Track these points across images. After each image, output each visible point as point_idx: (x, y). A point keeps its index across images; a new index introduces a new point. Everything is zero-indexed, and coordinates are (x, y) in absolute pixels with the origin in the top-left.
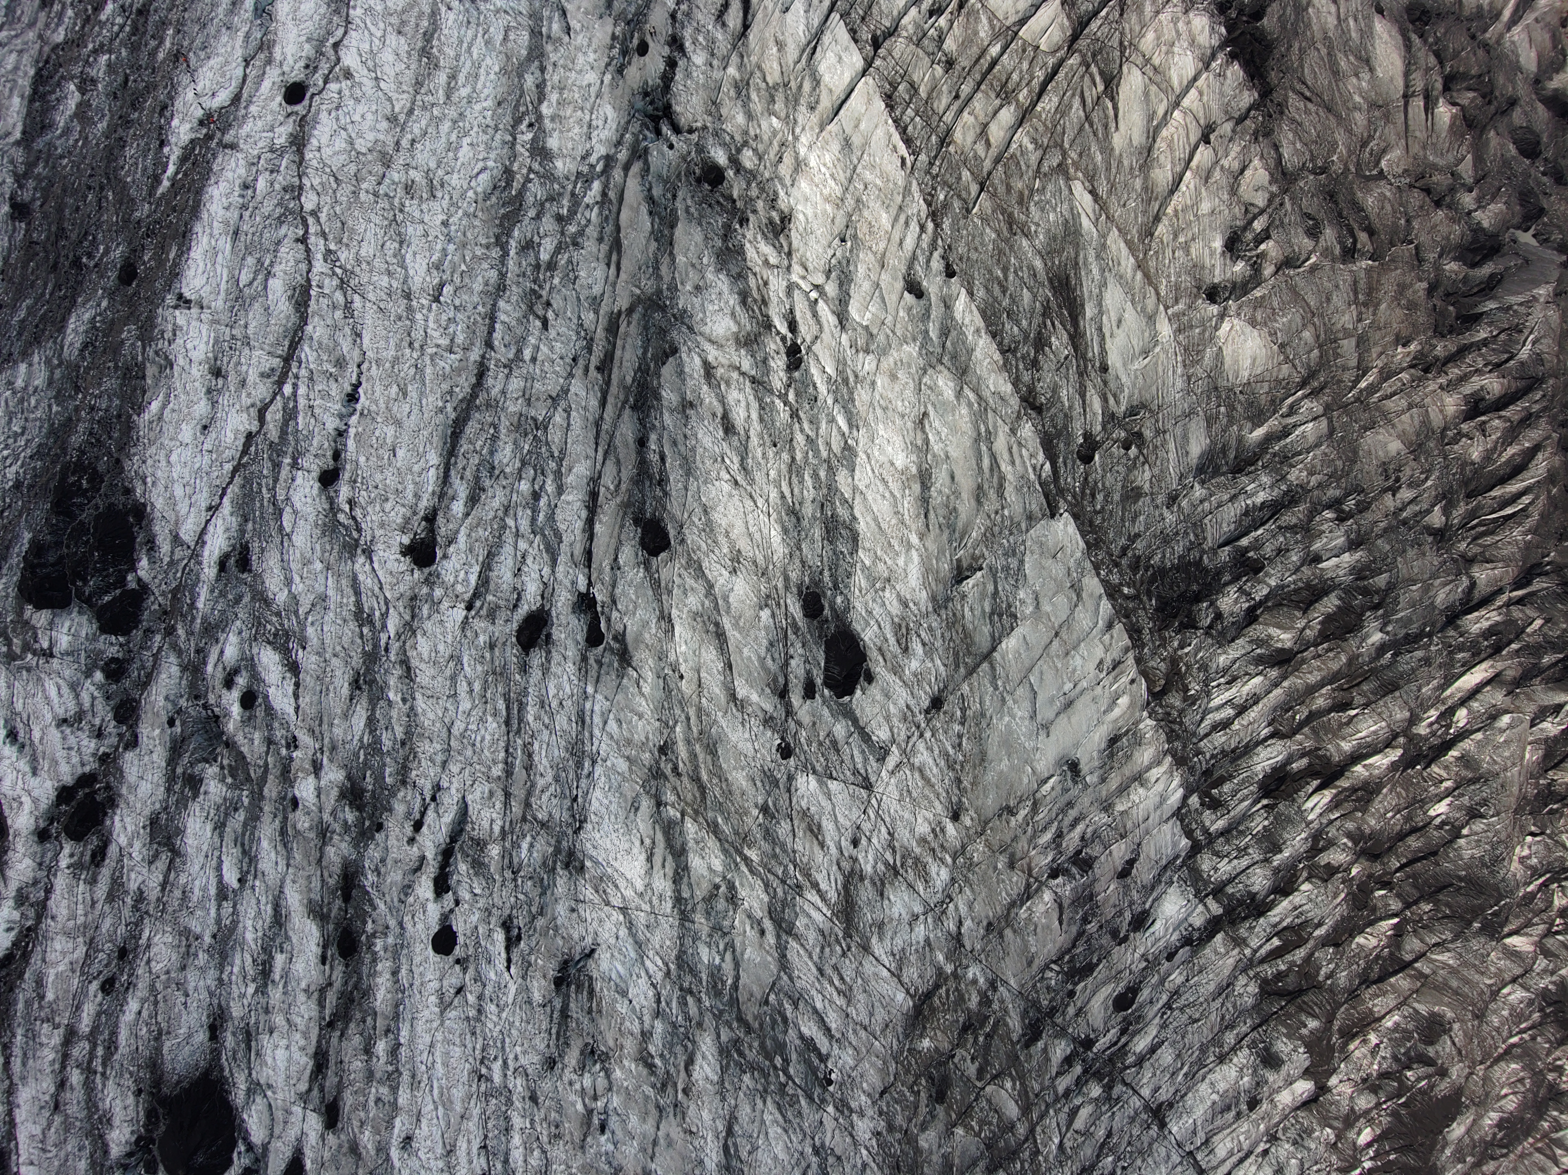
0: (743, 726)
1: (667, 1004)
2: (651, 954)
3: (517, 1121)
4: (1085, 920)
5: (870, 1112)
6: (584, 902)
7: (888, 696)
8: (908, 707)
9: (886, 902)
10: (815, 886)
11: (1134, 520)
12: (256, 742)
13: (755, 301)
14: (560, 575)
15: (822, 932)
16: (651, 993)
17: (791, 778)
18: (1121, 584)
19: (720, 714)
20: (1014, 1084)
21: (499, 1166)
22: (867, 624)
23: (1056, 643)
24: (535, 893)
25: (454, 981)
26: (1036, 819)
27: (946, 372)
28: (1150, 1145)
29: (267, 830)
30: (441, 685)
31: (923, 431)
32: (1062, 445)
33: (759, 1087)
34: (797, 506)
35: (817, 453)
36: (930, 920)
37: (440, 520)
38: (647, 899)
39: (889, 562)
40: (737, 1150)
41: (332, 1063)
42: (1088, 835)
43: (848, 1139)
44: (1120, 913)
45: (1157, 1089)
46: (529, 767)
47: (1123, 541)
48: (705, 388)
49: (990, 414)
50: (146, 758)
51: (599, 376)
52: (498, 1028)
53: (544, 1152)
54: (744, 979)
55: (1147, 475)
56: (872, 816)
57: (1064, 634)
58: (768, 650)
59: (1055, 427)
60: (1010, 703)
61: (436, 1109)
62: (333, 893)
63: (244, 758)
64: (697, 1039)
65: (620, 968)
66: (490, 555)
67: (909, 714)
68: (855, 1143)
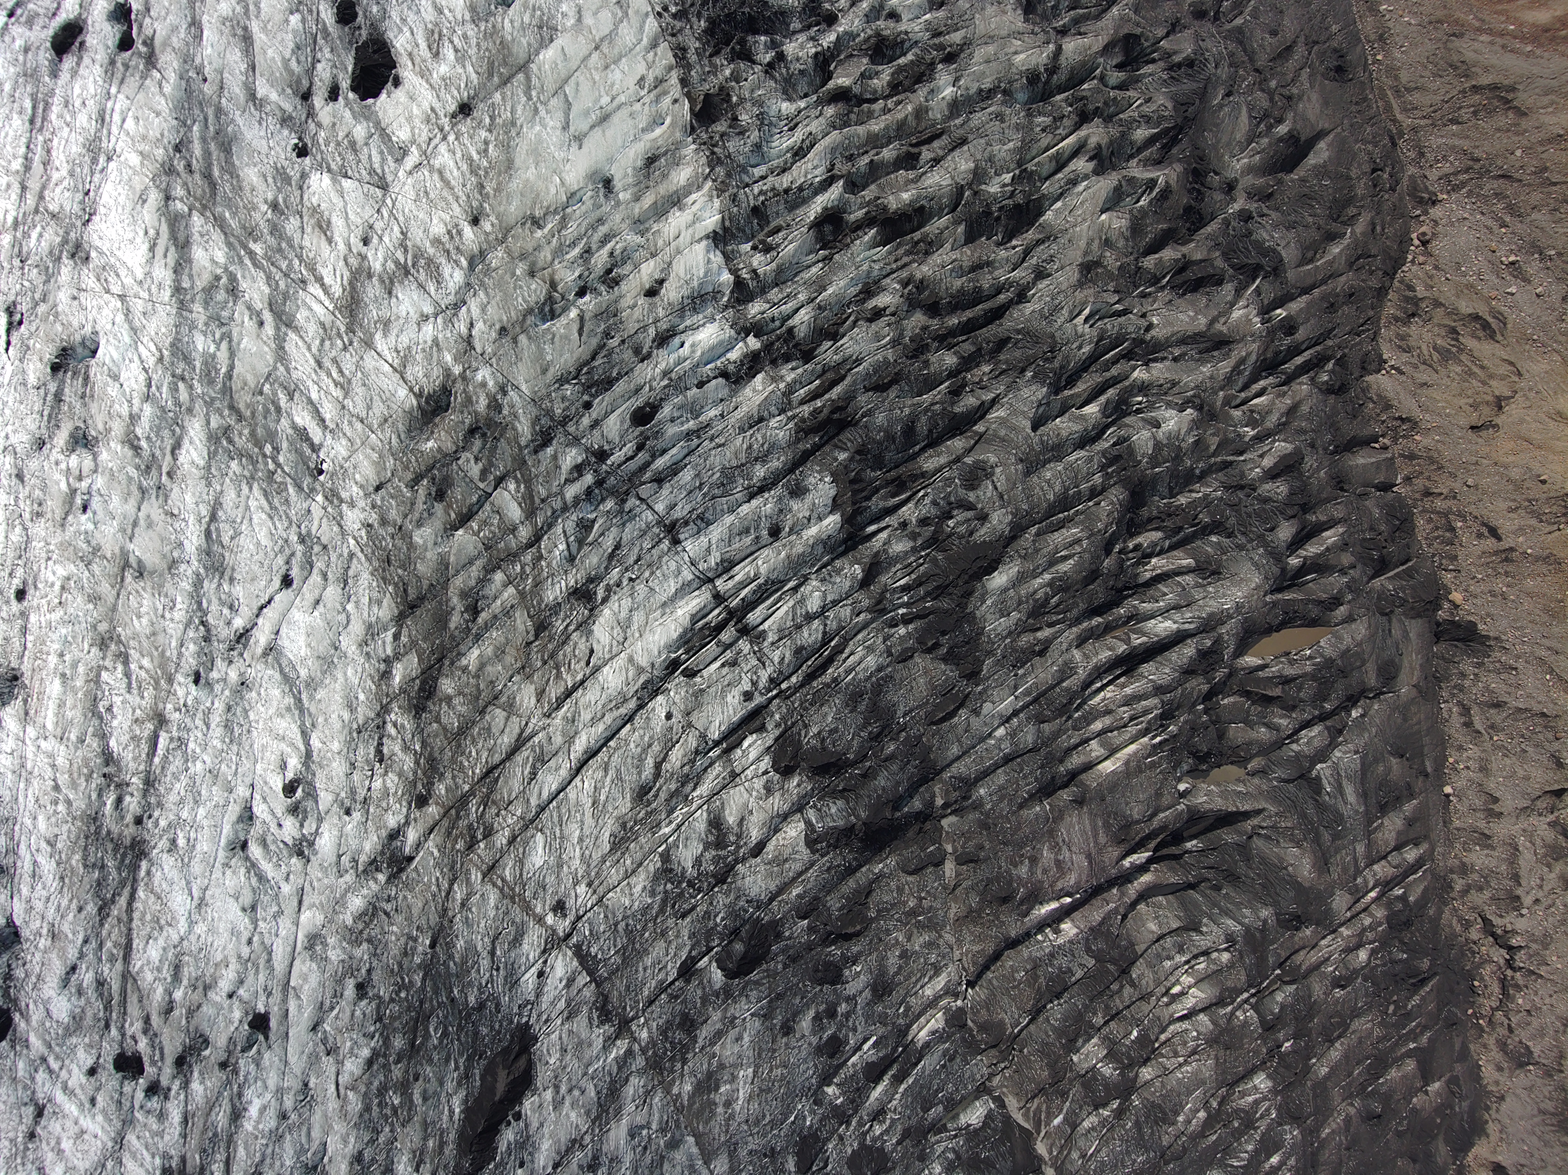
0: (260, 124)
1: (158, 388)
2: (145, 340)
4: (607, 335)
5: (363, 504)
6: (87, 292)
7: (412, 98)
8: (433, 109)
9: (394, 300)
10: (320, 280)
15: (324, 326)
16: (144, 379)
17: (304, 176)
19: (238, 113)
20: (518, 487)
22: (401, 30)
23: (595, 56)
24: (39, 282)
26: (563, 232)
28: (660, 557)
33: (249, 474)
36: (440, 321)
38: (146, 286)
42: (618, 252)
43: (336, 529)
44: (645, 328)
45: (672, 507)
46: (46, 163)
53: (26, 529)
54: (241, 370)
56: (386, 215)
57: (605, 48)
58: (293, 51)
60: (542, 112)
64: (189, 425)
65: (113, 352)
67: (433, 116)
68: (343, 532)
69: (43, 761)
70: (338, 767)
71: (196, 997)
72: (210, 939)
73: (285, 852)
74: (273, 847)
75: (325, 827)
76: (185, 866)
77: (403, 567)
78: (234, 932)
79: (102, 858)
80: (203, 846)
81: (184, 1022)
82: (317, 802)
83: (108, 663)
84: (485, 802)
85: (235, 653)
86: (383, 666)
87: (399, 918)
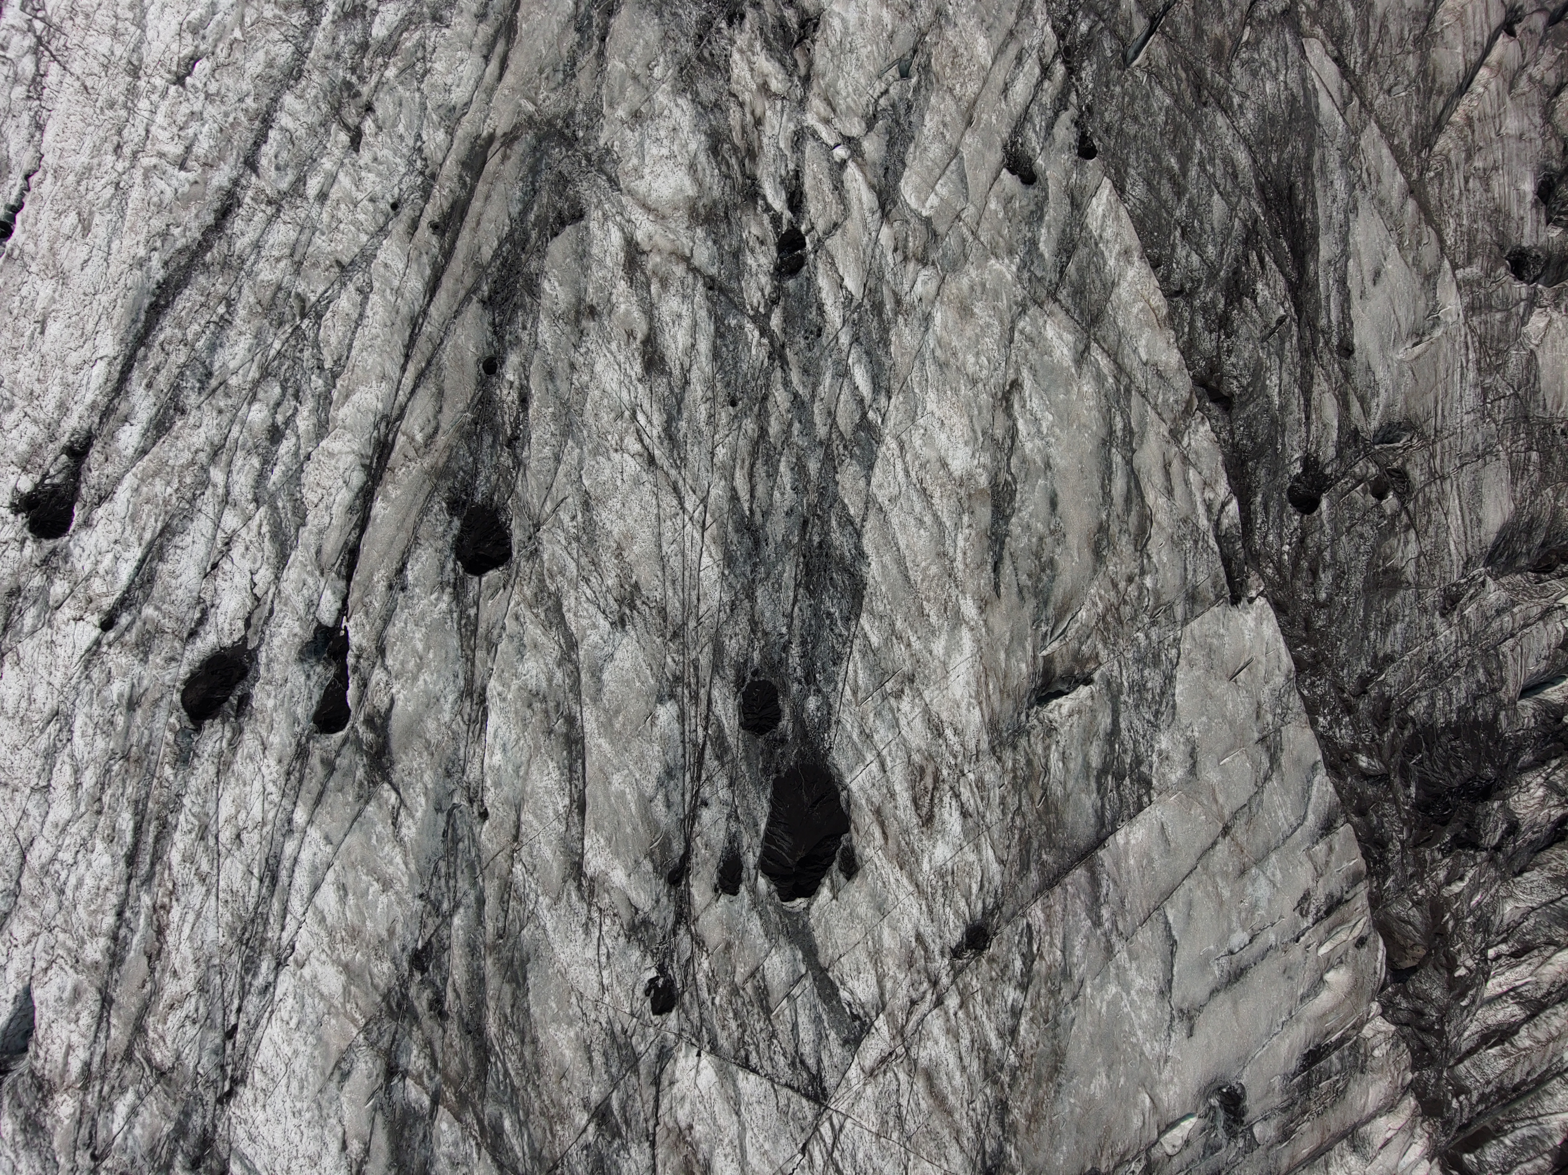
7: (881, 910)
8: (919, 938)
11: (1386, 627)
13: (735, 149)
14: (288, 587)
17: (664, 1056)
18: (1355, 748)
23: (1223, 848)
27: (1062, 315)
31: (1008, 410)
32: (1262, 473)
34: (758, 519)
35: (808, 426)
37: (95, 456)
39: (916, 645)
46: (154, 954)
47: (1363, 666)
48: (622, 285)
49: (1135, 399)
51: (434, 240)
55: (1413, 549)
57: (1239, 831)
59: (1253, 439)
66: (167, 532)
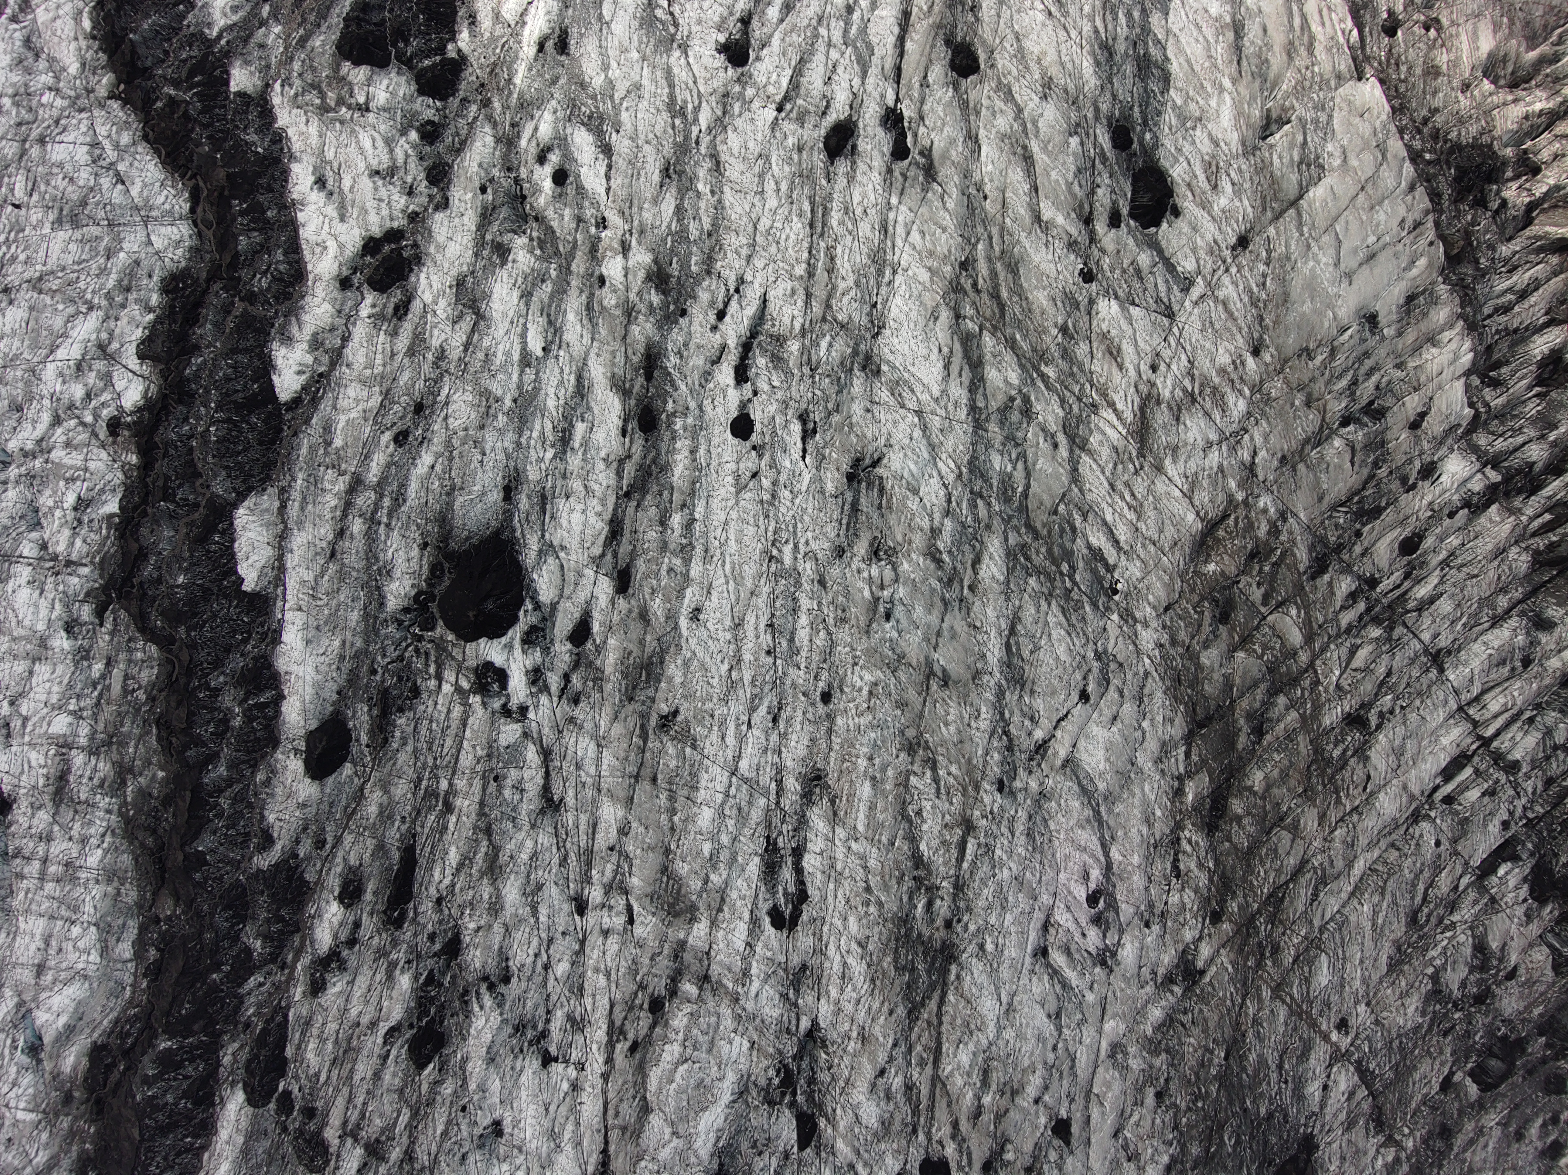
0: (1047, 247)
1: (959, 503)
2: (944, 456)
3: (805, 602)
4: (1376, 465)
5: (1154, 624)
6: (879, 403)
7: (1195, 229)
8: (1215, 241)
9: (1182, 427)
10: (1112, 405)
11: (1434, 95)
12: (566, 218)
14: (869, 87)
15: (1116, 449)
16: (942, 493)
17: (1092, 302)
18: (1423, 150)
19: (1023, 234)
20: (1299, 613)
21: (784, 644)
22: (1176, 161)
23: (1361, 196)
24: (832, 391)
25: (750, 465)
26: (1334, 365)
28: (1429, 688)
29: (574, 304)
30: (749, 180)
32: (1369, 16)
33: (1045, 590)
34: (1110, 41)
36: (1224, 448)
37: (755, 24)
38: (943, 403)
39: (1202, 102)
40: (1018, 649)
41: (627, 528)
42: (1383, 385)
43: (1131, 647)
44: (1410, 461)
45: (1437, 636)
46: (830, 271)
47: (1425, 112)
50: (457, 220)
52: (791, 513)
53: (830, 634)
54: (1035, 487)
55: (1445, 58)
56: (1173, 343)
57: (1369, 188)
58: (1076, 176)
60: (1315, 249)
61: (727, 583)
62: (637, 370)
63: (553, 232)
64: (985, 539)
65: (912, 466)
66: (803, 61)
67: (1216, 248)
68: (1138, 652)
69: (854, 862)
70: (1138, 880)
71: (1004, 1102)
72: (1018, 1045)
73: (1089, 962)
74: (1077, 956)
75: (1126, 939)
76: (993, 971)
77: (1191, 686)
78: (1041, 1039)
79: (913, 961)
80: (1011, 952)
81: (992, 1127)
82: (1118, 914)
83: (916, 768)
84: (1273, 920)
85: (1034, 763)
86: (1176, 784)
87: (1196, 1031)
